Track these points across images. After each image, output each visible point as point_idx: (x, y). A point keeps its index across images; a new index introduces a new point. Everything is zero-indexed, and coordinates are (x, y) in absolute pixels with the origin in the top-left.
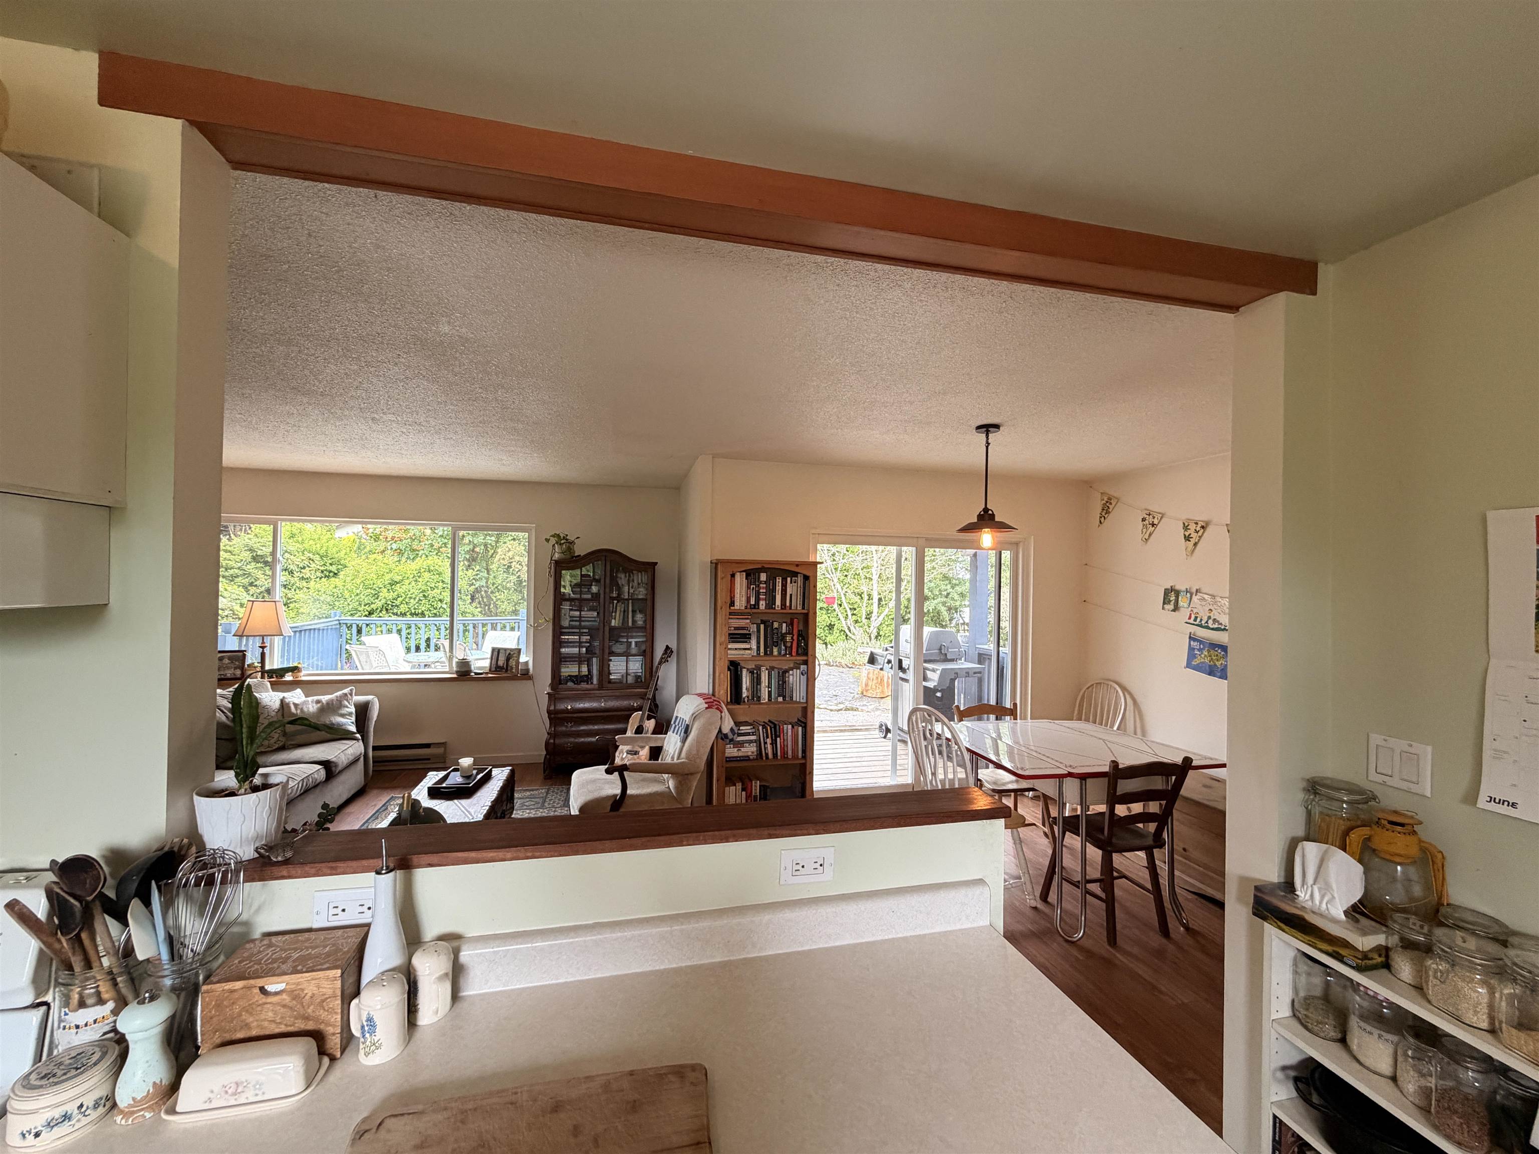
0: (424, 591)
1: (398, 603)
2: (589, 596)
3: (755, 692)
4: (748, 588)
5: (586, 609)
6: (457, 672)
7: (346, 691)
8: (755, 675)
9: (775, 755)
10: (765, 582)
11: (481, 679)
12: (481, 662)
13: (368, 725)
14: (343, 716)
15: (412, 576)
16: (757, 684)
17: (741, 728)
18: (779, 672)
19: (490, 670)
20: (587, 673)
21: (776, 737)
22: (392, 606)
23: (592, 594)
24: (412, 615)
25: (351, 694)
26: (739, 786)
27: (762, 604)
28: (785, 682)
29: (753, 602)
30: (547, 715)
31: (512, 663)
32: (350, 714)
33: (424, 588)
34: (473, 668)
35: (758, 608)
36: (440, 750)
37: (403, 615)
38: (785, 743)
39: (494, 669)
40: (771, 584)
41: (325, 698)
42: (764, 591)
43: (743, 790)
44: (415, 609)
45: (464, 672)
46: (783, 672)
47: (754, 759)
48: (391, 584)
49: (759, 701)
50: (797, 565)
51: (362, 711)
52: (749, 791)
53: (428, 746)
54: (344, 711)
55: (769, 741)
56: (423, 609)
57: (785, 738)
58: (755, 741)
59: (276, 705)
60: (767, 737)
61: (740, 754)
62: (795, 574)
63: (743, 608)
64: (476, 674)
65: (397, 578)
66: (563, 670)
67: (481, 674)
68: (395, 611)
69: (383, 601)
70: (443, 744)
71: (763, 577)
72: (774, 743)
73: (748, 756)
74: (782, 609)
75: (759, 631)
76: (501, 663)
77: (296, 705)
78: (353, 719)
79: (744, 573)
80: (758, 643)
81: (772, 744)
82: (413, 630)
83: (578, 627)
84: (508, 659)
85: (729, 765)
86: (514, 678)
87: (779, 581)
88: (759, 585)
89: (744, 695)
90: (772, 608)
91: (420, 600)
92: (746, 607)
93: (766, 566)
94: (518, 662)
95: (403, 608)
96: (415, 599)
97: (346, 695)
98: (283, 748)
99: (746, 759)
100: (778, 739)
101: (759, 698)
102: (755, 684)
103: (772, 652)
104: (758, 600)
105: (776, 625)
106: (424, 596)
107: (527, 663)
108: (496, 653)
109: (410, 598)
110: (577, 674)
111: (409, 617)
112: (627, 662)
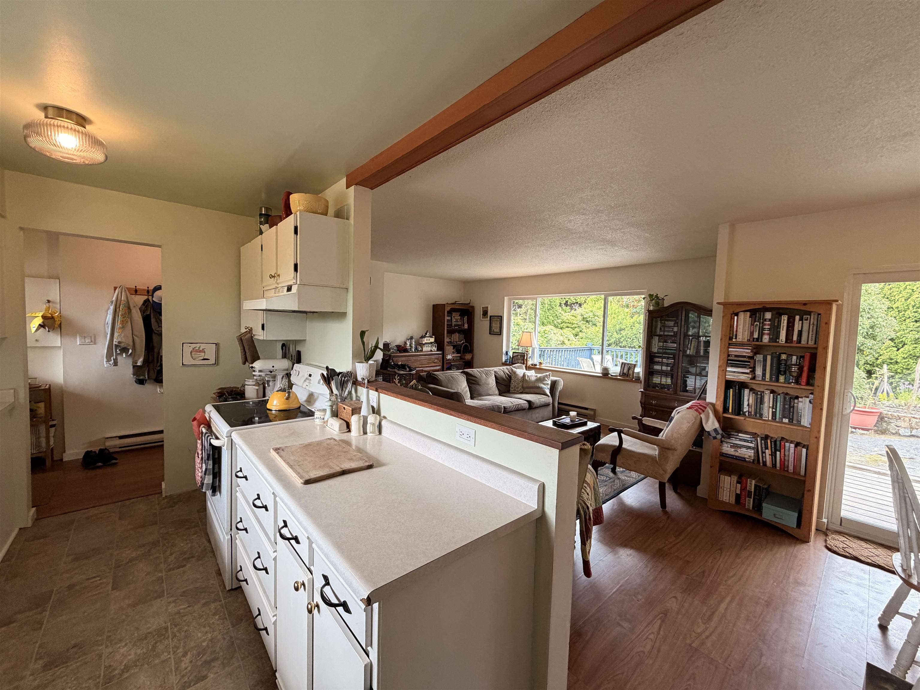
0: (636, 334)
1: (622, 340)
2: (672, 334)
3: (758, 410)
4: (752, 324)
5: (669, 342)
6: (602, 373)
7: (547, 374)
8: (759, 396)
9: (774, 465)
10: (770, 320)
11: (614, 379)
12: (615, 370)
13: (555, 391)
14: (544, 384)
15: (630, 326)
16: (761, 404)
17: (740, 435)
18: (785, 398)
19: (620, 375)
20: (670, 383)
21: (776, 450)
22: (619, 342)
23: (674, 332)
24: (629, 347)
25: (549, 375)
26: (735, 478)
27: (766, 339)
28: (793, 407)
29: (756, 336)
30: (640, 404)
31: (631, 372)
32: (548, 384)
33: (635, 333)
34: (610, 372)
35: (761, 341)
36: (592, 413)
37: (625, 347)
38: (786, 458)
39: (621, 374)
40: (776, 321)
41: (539, 375)
42: (769, 327)
43: (738, 482)
44: (630, 344)
45: (606, 373)
46: (790, 398)
47: (749, 462)
48: (620, 330)
49: (762, 418)
50: (805, 304)
51: (554, 385)
52: (744, 485)
53: (587, 409)
54: (545, 382)
55: (768, 452)
56: (635, 344)
57: (787, 453)
58: (753, 448)
59: (521, 375)
60: (767, 448)
61: (737, 454)
62: (809, 313)
63: (746, 340)
64: (612, 376)
65: (623, 327)
66: (654, 379)
67: (615, 376)
68: (620, 345)
69: (615, 339)
70: (594, 410)
71: (768, 315)
72: (773, 455)
73: (745, 458)
74: (786, 342)
75: (765, 360)
76: (625, 371)
77: (528, 376)
78: (549, 387)
79: (748, 313)
80: (764, 370)
81: (772, 455)
82: (629, 356)
83: (664, 352)
84: (629, 370)
85: (722, 458)
86: (631, 381)
87: (785, 319)
88: (763, 323)
89: (745, 410)
90: (776, 342)
91: (633, 339)
92: (748, 340)
93: (767, 306)
94: (633, 372)
95: (624, 343)
96: (630, 339)
97: (547, 375)
98: (522, 393)
99: (743, 459)
100: (778, 453)
101: (761, 415)
102: (759, 404)
103: (777, 380)
104: (761, 334)
105: (784, 357)
106: (636, 337)
107: (638, 373)
108: (623, 366)
109: (629, 338)
110: (659, 382)
111: (627, 349)
112: (695, 379)
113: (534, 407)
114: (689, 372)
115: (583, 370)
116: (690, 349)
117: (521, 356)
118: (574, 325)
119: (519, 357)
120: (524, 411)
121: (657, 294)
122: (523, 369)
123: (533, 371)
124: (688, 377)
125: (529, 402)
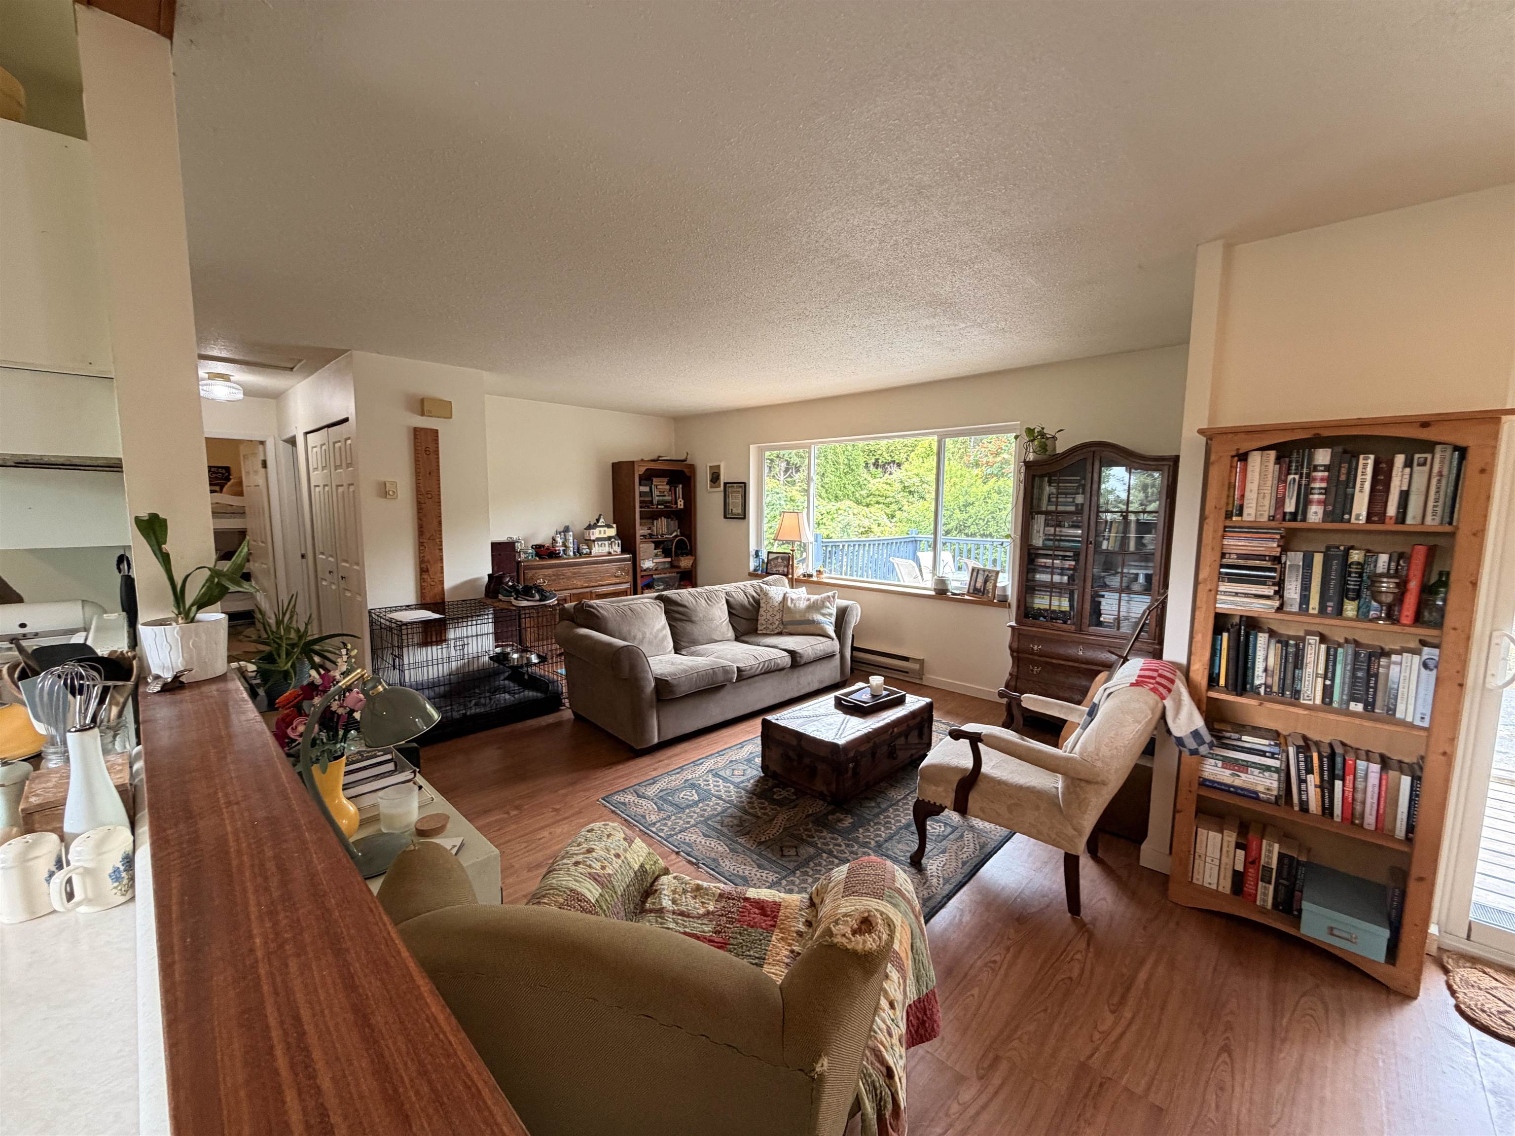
0: (992, 512)
1: (969, 524)
2: (1072, 508)
3: (1289, 681)
4: (1282, 479)
5: (1066, 525)
6: (935, 590)
7: (830, 594)
8: (1291, 650)
9: (1327, 810)
10: (1327, 468)
11: (957, 600)
12: (959, 582)
13: (845, 629)
14: (824, 615)
15: (983, 498)
16: (1296, 667)
17: (1244, 738)
18: (1356, 655)
19: (968, 592)
20: (1068, 609)
21: (1333, 777)
22: (965, 527)
23: (1077, 505)
24: (982, 535)
25: (834, 597)
26: (1231, 837)
27: (1315, 514)
28: (1376, 675)
29: (1290, 507)
30: (1009, 651)
31: (990, 586)
32: (830, 615)
33: (992, 509)
34: (950, 587)
35: (1304, 519)
36: (917, 666)
37: (973, 535)
38: (1359, 796)
39: (971, 591)
40: (1344, 471)
41: (814, 598)
42: (1324, 485)
43: (1238, 846)
45: (942, 592)
46: (1370, 655)
47: (1267, 802)
48: (965, 506)
49: (1298, 699)
50: (1425, 424)
51: (842, 616)
52: (1254, 854)
53: (906, 659)
54: (825, 611)
55: (1313, 780)
56: (991, 530)
57: (1360, 785)
58: (1277, 770)
59: (779, 598)
60: (1309, 771)
61: (1237, 782)
62: (1429, 446)
63: (1265, 519)
64: (954, 594)
65: (971, 500)
66: (1037, 601)
67: (958, 595)
68: (966, 531)
69: (956, 522)
70: (921, 662)
71: (1323, 457)
72: (1326, 787)
73: (1256, 793)
74: (1369, 520)
75: (1308, 564)
76: (978, 585)
77: (792, 600)
78: (833, 619)
79: (1272, 454)
80: (1306, 588)
81: (1321, 787)
82: (981, 551)
83: (1055, 547)
84: (986, 581)
85: (1205, 793)
86: (990, 603)
87: (1366, 465)
88: (1308, 475)
89: (1257, 682)
90: (1342, 521)
91: (988, 521)
92: (1272, 518)
93: (1326, 433)
94: (995, 587)
95: (973, 529)
97: (829, 597)
98: (780, 634)
99: (1252, 795)
100: (1338, 784)
101: (1296, 694)
102: (1290, 667)
103: (1339, 611)
104: (1303, 503)
105: (1356, 556)
106: (993, 517)
107: (1004, 588)
108: (975, 574)
109: (980, 519)
110: (1048, 607)
111: (978, 538)
112: (1120, 600)
113: (803, 662)
114: (1105, 586)
115: (902, 583)
116: (1108, 539)
117: (782, 559)
118: (888, 500)
119: (780, 560)
120: (783, 672)
121: (1043, 429)
122: (784, 586)
123: (804, 589)
124: (1103, 596)
125: (792, 653)
